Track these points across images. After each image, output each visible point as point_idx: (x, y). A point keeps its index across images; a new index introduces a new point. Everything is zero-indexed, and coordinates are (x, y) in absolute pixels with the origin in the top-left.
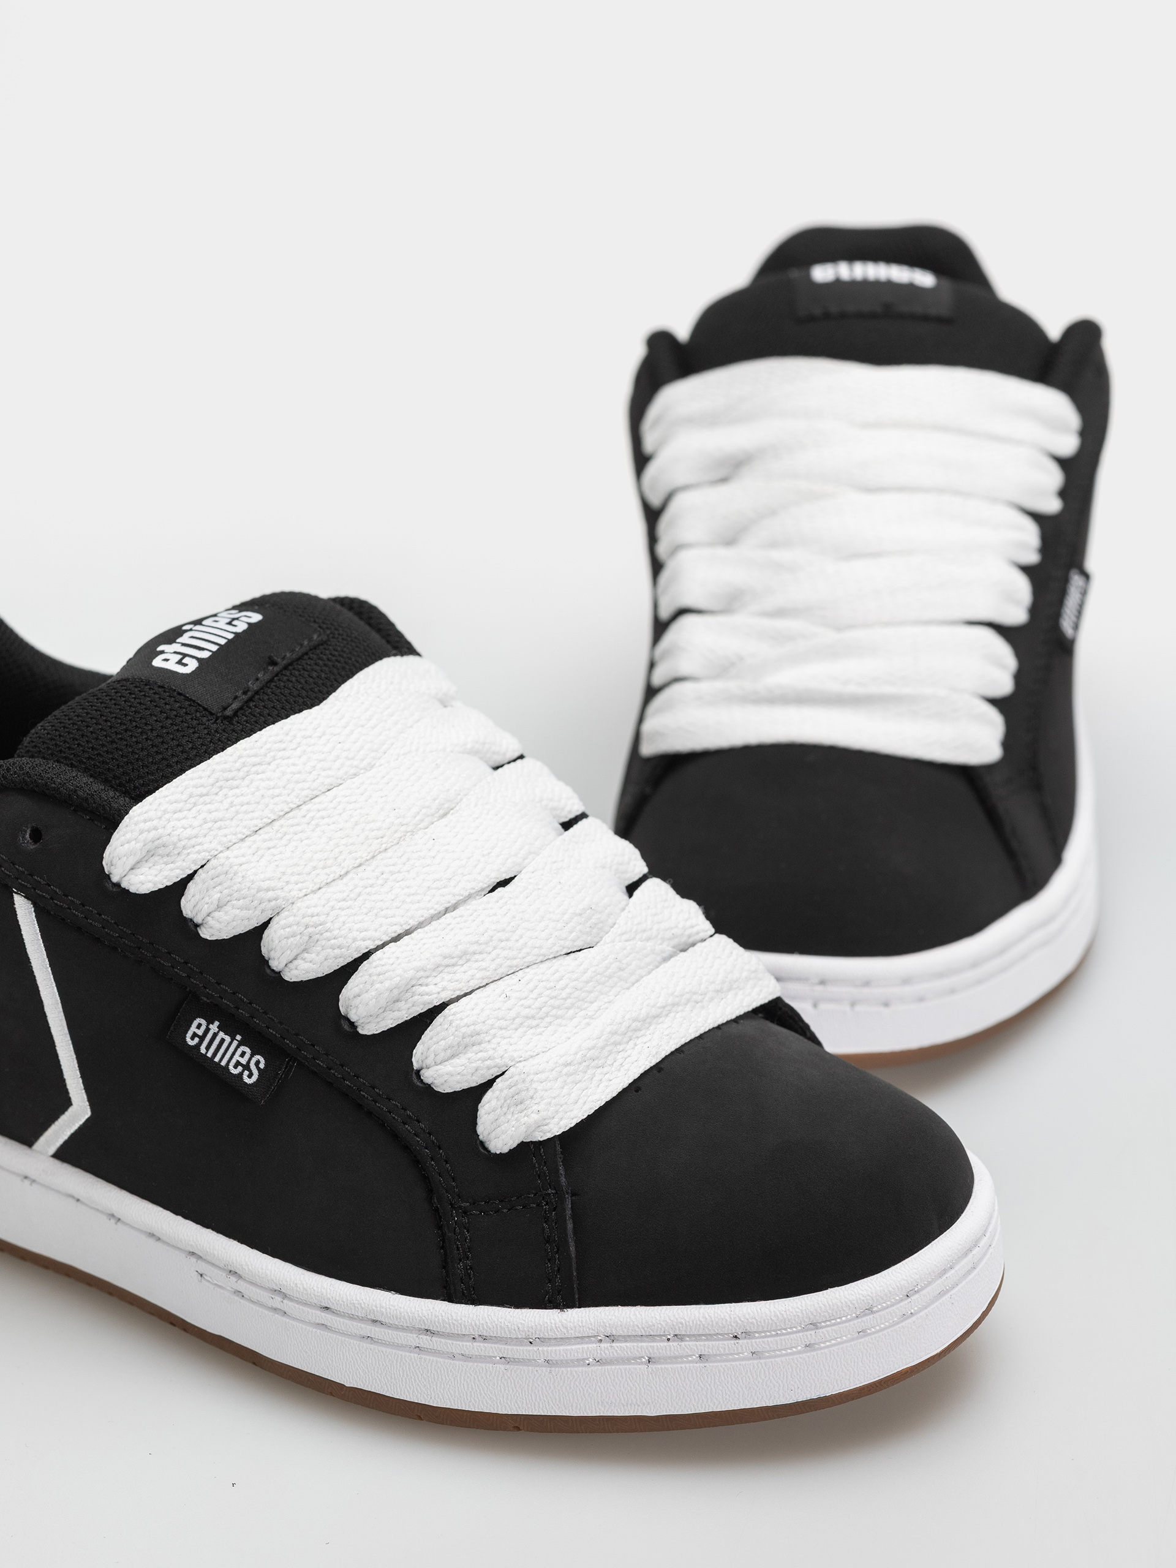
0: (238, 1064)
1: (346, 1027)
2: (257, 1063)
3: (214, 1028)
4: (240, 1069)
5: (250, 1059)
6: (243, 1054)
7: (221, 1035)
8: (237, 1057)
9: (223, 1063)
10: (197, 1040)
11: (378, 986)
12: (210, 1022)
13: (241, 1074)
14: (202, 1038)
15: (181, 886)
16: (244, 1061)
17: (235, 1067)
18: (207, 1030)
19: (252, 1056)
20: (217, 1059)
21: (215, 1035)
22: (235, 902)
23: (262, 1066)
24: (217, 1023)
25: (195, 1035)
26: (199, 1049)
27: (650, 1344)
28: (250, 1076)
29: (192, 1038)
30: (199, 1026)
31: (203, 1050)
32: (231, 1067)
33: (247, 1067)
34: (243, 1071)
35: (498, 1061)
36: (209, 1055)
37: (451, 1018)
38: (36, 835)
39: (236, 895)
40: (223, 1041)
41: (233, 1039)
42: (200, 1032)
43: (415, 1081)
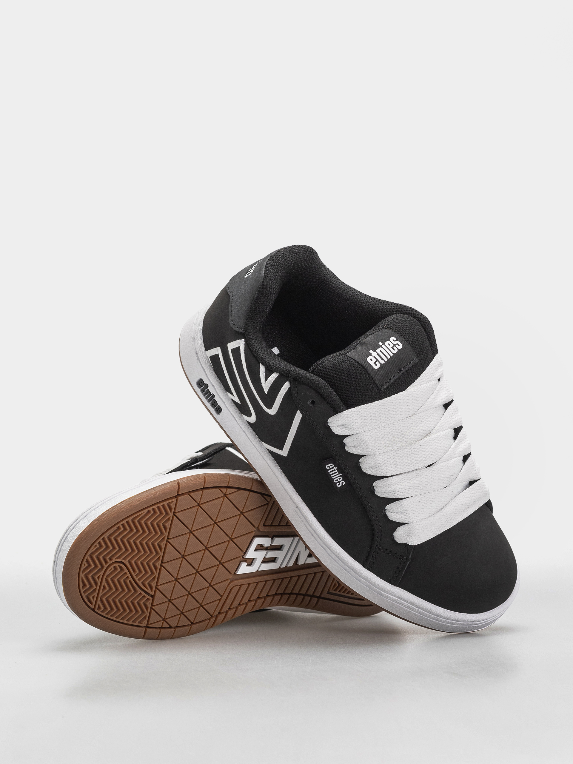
0: (337, 480)
1: (372, 489)
2: (343, 483)
3: (335, 468)
4: (337, 482)
5: (341, 481)
6: (340, 479)
7: (336, 471)
8: (338, 478)
9: (333, 478)
10: (329, 468)
11: (387, 488)
12: (335, 466)
13: (337, 483)
14: (331, 469)
15: (346, 436)
16: (339, 480)
17: (336, 480)
18: (333, 468)
19: (342, 480)
20: (332, 476)
21: (335, 470)
22: (359, 448)
23: (343, 484)
24: (337, 468)
25: (329, 467)
26: (328, 471)
27: (411, 606)
28: (339, 485)
29: (328, 467)
30: (331, 466)
31: (329, 471)
32: (335, 480)
33: (339, 482)
34: (338, 483)
35: (409, 520)
36: (330, 474)
37: (402, 504)
38: (313, 403)
39: (360, 446)
40: (336, 473)
41: (339, 474)
42: (331, 467)
43: (384, 511)
